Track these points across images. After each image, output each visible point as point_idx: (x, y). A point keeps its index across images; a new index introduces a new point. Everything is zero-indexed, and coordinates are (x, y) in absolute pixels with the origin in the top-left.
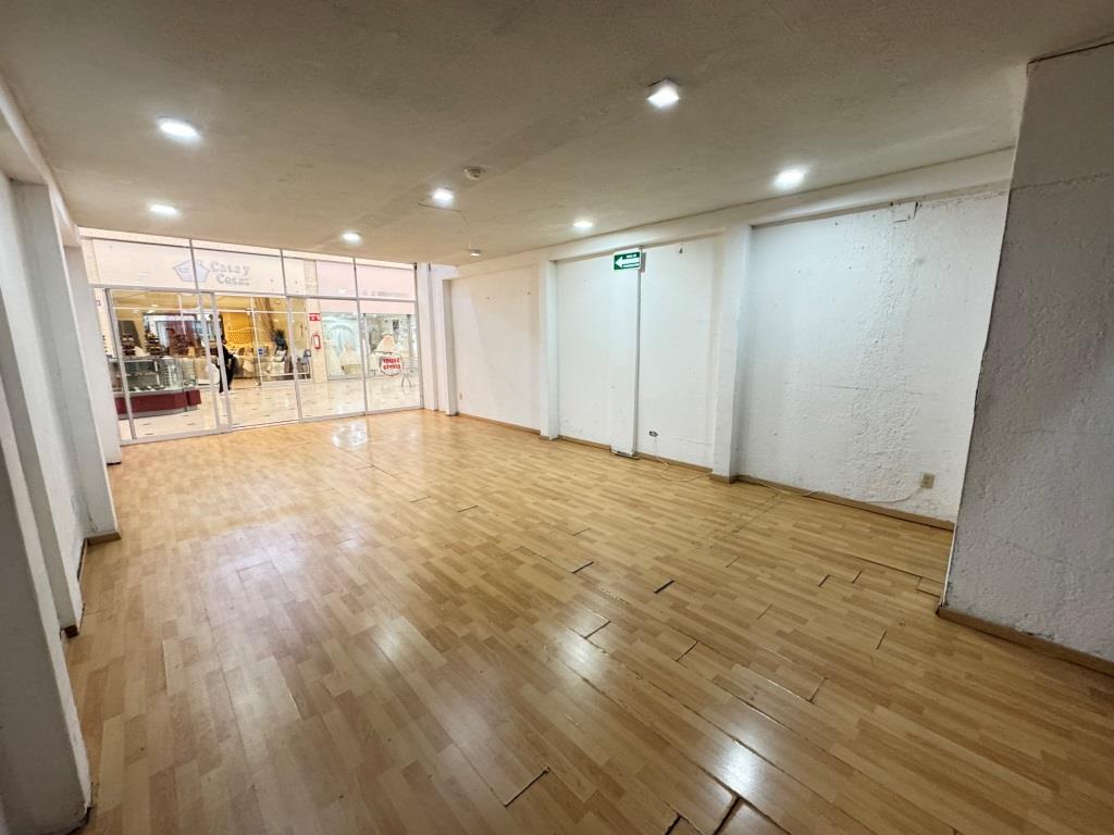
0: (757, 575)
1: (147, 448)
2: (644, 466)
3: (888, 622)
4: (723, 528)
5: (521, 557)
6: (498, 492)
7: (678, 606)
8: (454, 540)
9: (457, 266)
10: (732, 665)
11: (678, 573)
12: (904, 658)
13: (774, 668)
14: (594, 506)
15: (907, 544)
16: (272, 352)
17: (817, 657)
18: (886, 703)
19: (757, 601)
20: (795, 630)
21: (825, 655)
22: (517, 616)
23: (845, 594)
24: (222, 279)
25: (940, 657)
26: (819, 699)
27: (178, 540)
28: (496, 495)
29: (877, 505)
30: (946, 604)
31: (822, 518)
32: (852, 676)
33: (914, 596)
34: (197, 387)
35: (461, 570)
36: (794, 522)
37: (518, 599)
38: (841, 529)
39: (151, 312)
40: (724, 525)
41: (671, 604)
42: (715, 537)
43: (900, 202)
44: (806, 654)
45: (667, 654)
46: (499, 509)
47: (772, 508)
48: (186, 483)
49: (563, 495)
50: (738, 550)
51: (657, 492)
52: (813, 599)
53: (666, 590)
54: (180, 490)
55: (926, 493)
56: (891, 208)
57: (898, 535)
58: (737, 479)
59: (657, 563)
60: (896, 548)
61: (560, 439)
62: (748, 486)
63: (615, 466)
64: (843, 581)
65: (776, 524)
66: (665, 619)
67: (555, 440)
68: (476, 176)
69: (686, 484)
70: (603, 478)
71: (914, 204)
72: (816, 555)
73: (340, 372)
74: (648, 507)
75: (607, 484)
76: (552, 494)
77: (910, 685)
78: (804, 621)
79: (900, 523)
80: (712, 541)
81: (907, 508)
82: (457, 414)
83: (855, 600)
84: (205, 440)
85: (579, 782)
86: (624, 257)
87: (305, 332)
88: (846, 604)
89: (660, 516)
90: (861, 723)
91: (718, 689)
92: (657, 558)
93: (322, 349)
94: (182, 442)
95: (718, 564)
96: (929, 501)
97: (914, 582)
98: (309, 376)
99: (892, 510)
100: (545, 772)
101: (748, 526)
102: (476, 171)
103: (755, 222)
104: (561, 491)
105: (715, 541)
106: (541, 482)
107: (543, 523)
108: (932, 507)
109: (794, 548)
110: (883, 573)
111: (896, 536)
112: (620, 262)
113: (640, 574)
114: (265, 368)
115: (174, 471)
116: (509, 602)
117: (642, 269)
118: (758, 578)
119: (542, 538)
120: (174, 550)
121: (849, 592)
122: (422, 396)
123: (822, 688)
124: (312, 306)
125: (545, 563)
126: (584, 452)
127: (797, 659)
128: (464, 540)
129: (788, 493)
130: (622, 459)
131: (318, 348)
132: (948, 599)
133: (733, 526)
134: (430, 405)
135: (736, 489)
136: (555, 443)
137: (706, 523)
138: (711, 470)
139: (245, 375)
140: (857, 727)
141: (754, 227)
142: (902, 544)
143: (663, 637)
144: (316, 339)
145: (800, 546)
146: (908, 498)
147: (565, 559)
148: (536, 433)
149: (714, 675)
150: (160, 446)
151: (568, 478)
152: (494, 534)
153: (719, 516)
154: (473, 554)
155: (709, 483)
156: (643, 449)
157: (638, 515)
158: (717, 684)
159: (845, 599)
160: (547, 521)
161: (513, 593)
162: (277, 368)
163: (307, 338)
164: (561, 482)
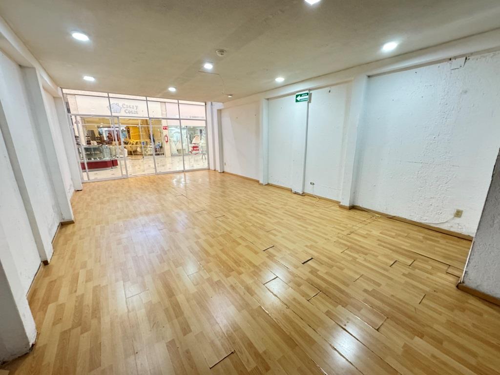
0: (357, 258)
1: (93, 184)
2: (307, 199)
3: (427, 289)
4: (342, 233)
5: (240, 241)
6: (235, 209)
7: (314, 272)
8: (211, 231)
9: (223, 103)
10: (337, 306)
11: (315, 254)
12: (434, 310)
13: (359, 309)
14: (279, 218)
15: (443, 247)
16: (149, 143)
17: (384, 305)
18: (421, 336)
19: (356, 272)
20: (374, 290)
21: (389, 305)
22: (233, 270)
23: (404, 271)
24: (127, 112)
25: (457, 312)
26: (382, 329)
27: (97, 225)
28: (234, 211)
29: (428, 224)
30: (463, 282)
31: (396, 230)
32: (404, 318)
33: (444, 276)
34: (116, 158)
35: (211, 246)
36: (381, 231)
37: (236, 262)
38: (406, 236)
39: (101, 126)
40: (343, 231)
41: (310, 270)
42: (338, 237)
43: (455, 58)
44: (378, 303)
45: (303, 296)
46: (235, 217)
47: (370, 223)
48: (105, 199)
49: (265, 212)
50: (349, 244)
51: (311, 212)
52: (386, 273)
53: (308, 262)
54: (102, 203)
55: (458, 220)
56: (451, 61)
57: (439, 241)
58: (353, 208)
59: (306, 249)
60: (436, 248)
61: (268, 184)
62: (358, 212)
63: (293, 199)
64: (404, 265)
65: (371, 231)
66: (305, 278)
67: (266, 185)
68: (222, 54)
69: (326, 209)
70: (286, 204)
71: (465, 58)
72: (391, 249)
73: (176, 152)
74: (305, 220)
75: (287, 207)
76: (260, 211)
77: (436, 326)
78: (379, 285)
79: (440, 235)
80: (335, 239)
81: (445, 227)
82: (223, 172)
83: (409, 275)
84: (116, 181)
85: (248, 360)
86: (301, 95)
87: (162, 135)
88: (404, 277)
89: (311, 224)
90: (405, 346)
91: (327, 317)
92: (306, 246)
93: (168, 142)
94: (107, 182)
95: (337, 251)
96: (458, 224)
97: (445, 268)
98: (163, 154)
99: (437, 228)
100: (232, 353)
101: (356, 232)
102: (222, 51)
103: (370, 74)
104: (266, 210)
105: (337, 239)
106: (256, 205)
107: (253, 225)
108: (460, 227)
109: (379, 245)
110: (428, 262)
111: (438, 242)
112: (299, 98)
113: (297, 253)
114: (145, 150)
115: (102, 194)
116: (231, 263)
117: (310, 101)
118: (357, 260)
119: (251, 232)
120: (93, 229)
121: (407, 271)
122: (209, 164)
123: (385, 324)
124: (164, 123)
125: (251, 245)
126: (279, 191)
127: (372, 306)
128: (216, 232)
129: (379, 216)
130: (297, 195)
131: (167, 142)
132: (465, 280)
133: (348, 232)
134: (212, 168)
135: (352, 213)
136: (266, 187)
137: (334, 229)
138: (340, 202)
139: (138, 153)
140: (403, 348)
141: (369, 77)
142: (441, 246)
143: (303, 288)
144: (166, 137)
145: (383, 244)
146: (447, 222)
147: (261, 244)
148: (258, 182)
149: (327, 310)
150: (98, 183)
151: (269, 204)
152: (229, 229)
153: (341, 226)
154: (219, 238)
155: (338, 209)
156: (306, 191)
157: (299, 223)
158: (327, 315)
159: (404, 275)
160: (256, 224)
161: (233, 258)
162: (150, 151)
163: (163, 137)
164: (265, 205)
